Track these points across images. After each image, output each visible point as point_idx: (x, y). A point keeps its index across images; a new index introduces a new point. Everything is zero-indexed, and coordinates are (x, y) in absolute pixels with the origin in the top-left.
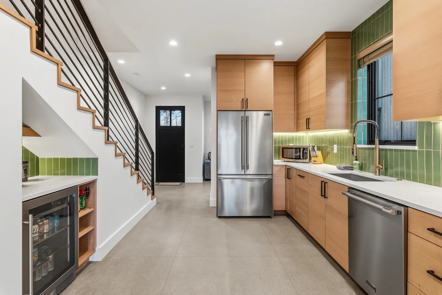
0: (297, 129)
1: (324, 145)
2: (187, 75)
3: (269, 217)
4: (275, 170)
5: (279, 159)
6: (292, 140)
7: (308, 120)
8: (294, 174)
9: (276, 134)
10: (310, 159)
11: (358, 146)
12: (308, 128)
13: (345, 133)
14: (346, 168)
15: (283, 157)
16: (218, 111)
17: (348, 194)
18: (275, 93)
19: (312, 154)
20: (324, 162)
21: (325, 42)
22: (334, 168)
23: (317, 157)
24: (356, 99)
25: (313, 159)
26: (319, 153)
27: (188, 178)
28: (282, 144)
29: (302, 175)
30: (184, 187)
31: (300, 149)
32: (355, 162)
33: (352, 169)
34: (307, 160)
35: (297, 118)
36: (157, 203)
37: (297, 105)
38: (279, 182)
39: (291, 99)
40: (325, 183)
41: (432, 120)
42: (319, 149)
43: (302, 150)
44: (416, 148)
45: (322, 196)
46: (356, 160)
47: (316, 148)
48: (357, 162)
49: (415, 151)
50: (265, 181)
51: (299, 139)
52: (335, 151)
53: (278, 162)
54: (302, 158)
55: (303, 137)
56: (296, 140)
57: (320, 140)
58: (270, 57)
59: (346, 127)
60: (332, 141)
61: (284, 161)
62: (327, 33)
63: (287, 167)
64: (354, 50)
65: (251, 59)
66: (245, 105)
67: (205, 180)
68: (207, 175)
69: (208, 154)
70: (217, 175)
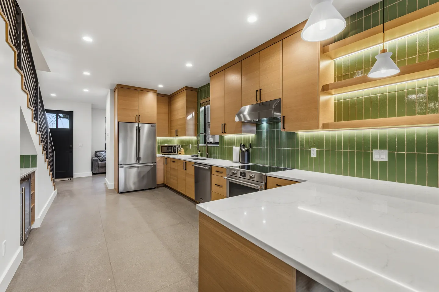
0: (170, 136)
1: (185, 145)
2: (86, 90)
3: (154, 189)
4: (157, 160)
5: (160, 153)
6: (166, 141)
7: (177, 130)
8: (169, 161)
9: (158, 138)
10: (178, 152)
11: (200, 145)
12: (177, 135)
13: (195, 138)
14: (195, 156)
15: (162, 152)
16: (119, 122)
17: (194, 165)
18: (158, 113)
19: (179, 149)
20: (185, 154)
21: (185, 91)
22: (190, 156)
23: (181, 151)
24: (199, 122)
25: (179, 152)
26: (182, 149)
27: (77, 174)
28: (161, 144)
29: (174, 161)
30: (72, 181)
31: (172, 147)
32: (199, 153)
33: (197, 156)
34: (176, 153)
35: (170, 128)
36: (57, 193)
37: (171, 121)
38: (160, 167)
39: (166, 117)
40: (185, 163)
41: (223, 135)
43: (173, 147)
45: (184, 169)
46: (199, 152)
47: (181, 146)
48: (200, 153)
49: (218, 147)
51: (171, 141)
52: (190, 148)
53: (159, 155)
54: (173, 152)
55: (173, 140)
56: (169, 141)
57: (183, 142)
58: (154, 91)
59: (195, 136)
60: (189, 142)
61: (163, 155)
62: (186, 87)
63: (165, 158)
64: (199, 98)
65: (142, 91)
66: (138, 119)
67: (94, 174)
68: (95, 169)
69: (95, 152)
70: (118, 165)
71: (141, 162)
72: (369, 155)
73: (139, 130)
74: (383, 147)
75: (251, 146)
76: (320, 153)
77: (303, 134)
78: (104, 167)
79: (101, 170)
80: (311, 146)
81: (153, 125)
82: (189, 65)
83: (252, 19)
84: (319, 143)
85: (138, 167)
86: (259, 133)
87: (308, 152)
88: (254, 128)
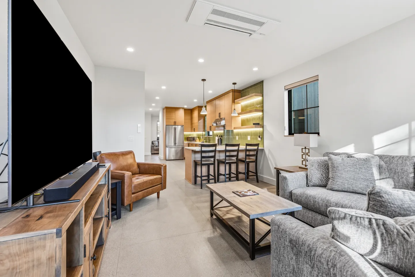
0: (192, 131)
3: (183, 159)
4: (185, 144)
5: (186, 141)
6: (190, 135)
7: (194, 128)
8: (190, 144)
9: (185, 133)
11: (206, 136)
12: (194, 131)
13: (203, 133)
14: (203, 142)
16: (166, 125)
18: (184, 119)
19: (196, 139)
20: (199, 142)
21: (197, 108)
26: (198, 139)
28: (187, 136)
31: (192, 138)
33: (204, 142)
34: (195, 141)
35: (192, 127)
37: (192, 124)
39: (189, 121)
42: (198, 137)
44: (212, 136)
50: (181, 148)
52: (202, 138)
53: (186, 142)
54: (193, 140)
55: (194, 134)
56: (192, 135)
57: (198, 135)
58: (183, 108)
59: (204, 131)
60: (201, 135)
61: (188, 142)
62: (198, 106)
65: (177, 109)
66: (175, 123)
67: (152, 154)
68: (153, 151)
69: (152, 142)
70: (166, 146)
71: (176, 145)
72: (247, 138)
73: (175, 129)
74: (249, 136)
75: (222, 136)
76: (238, 138)
77: (235, 131)
78: (158, 150)
79: (156, 152)
80: (237, 136)
81: (182, 126)
82: (195, 100)
83: (210, 92)
84: (238, 134)
85: (175, 148)
86: (224, 130)
87: (236, 137)
88: (223, 128)
